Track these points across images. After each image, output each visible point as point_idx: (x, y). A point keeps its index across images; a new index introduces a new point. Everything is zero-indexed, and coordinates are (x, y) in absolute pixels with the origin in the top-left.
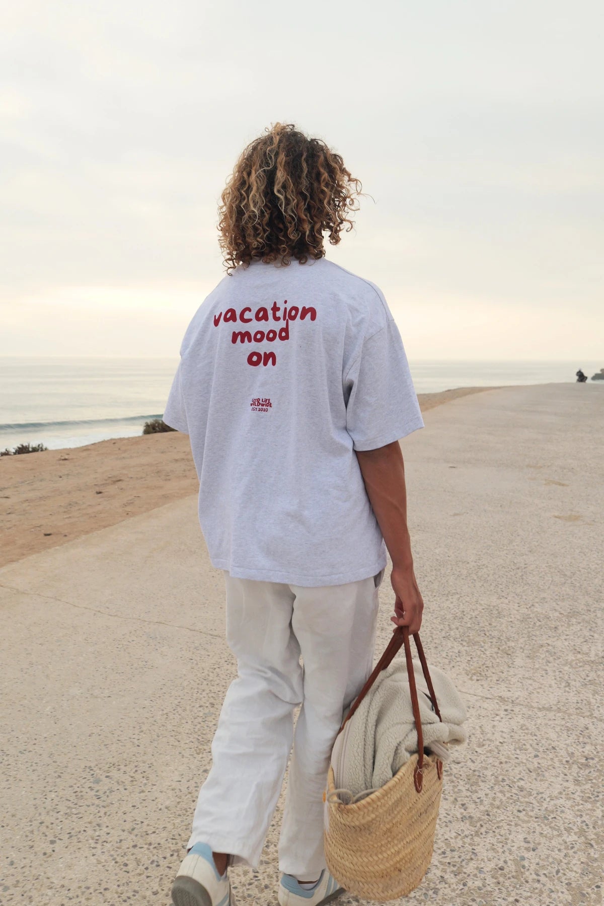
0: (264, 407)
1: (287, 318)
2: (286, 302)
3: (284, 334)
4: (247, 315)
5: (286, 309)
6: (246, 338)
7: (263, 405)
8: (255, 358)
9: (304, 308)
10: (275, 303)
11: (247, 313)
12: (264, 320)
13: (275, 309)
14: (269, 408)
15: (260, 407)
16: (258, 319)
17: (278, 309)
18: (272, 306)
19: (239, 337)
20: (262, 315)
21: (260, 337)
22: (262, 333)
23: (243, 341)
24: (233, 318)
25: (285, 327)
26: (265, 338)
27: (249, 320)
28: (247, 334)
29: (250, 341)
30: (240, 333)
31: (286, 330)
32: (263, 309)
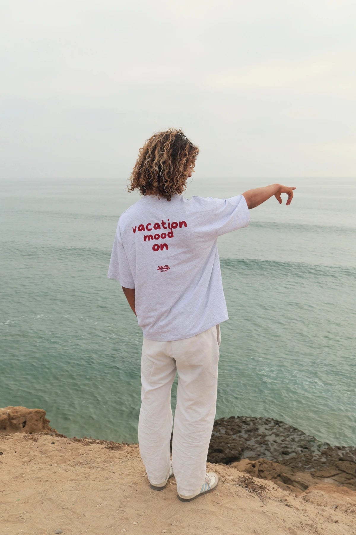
0: (166, 269)
1: (171, 227)
2: (168, 220)
3: (171, 235)
4: (149, 227)
5: (169, 223)
6: (151, 238)
7: (165, 269)
8: (156, 247)
9: (180, 222)
10: (163, 221)
11: (149, 226)
12: (158, 229)
13: (163, 223)
14: (168, 269)
15: (164, 270)
16: (155, 228)
17: (165, 223)
18: (162, 222)
19: (147, 238)
20: (157, 226)
21: (157, 237)
22: (158, 235)
23: (149, 240)
24: (143, 229)
25: (171, 231)
26: (160, 237)
27: (151, 230)
28: (151, 236)
29: (152, 239)
30: (147, 236)
31: (172, 233)
32: (157, 224)
